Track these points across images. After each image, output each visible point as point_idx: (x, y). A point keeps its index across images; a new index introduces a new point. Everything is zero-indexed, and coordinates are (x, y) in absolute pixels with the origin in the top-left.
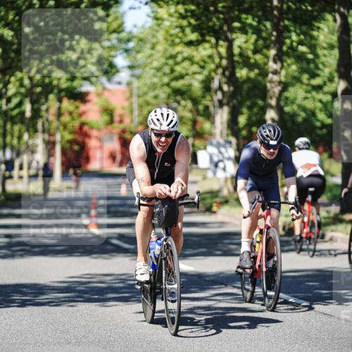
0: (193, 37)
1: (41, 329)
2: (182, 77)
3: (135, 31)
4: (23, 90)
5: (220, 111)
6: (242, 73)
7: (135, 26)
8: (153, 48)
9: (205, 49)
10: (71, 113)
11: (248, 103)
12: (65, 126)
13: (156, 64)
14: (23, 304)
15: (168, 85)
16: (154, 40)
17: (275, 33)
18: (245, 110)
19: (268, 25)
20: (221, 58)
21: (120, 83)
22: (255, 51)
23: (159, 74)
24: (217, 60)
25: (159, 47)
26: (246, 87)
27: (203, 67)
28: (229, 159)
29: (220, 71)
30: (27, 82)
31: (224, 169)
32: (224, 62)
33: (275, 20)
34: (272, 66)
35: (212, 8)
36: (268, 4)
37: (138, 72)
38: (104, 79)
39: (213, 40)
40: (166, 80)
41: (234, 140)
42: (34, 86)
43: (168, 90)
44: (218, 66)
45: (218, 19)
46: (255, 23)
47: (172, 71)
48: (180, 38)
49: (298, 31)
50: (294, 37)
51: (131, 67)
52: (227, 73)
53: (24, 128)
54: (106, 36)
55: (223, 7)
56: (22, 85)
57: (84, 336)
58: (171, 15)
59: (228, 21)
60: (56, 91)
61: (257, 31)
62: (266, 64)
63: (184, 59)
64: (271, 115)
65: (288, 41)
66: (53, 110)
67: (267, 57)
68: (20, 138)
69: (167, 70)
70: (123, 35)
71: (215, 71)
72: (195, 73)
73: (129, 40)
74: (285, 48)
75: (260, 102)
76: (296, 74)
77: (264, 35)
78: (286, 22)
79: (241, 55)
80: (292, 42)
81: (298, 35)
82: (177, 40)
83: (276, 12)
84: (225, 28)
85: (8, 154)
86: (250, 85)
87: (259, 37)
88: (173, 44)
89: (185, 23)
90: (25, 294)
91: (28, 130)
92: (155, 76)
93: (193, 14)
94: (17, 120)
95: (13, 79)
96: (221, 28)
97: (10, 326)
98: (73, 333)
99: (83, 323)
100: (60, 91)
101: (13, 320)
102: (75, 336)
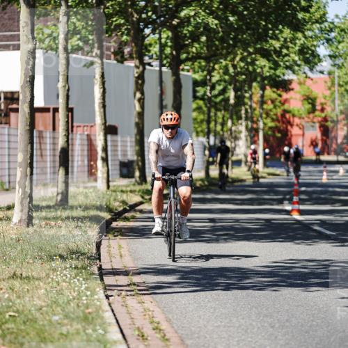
1: (245, 313)
4: (227, 78)
7: (337, 16)
10: (273, 101)
12: (267, 114)
14: (228, 288)
21: (322, 72)
30: (231, 70)
37: (339, 61)
42: (237, 74)
51: (331, 57)
53: (227, 116)
54: (309, 26)
56: (226, 72)
57: (287, 320)
60: (259, 79)
66: (256, 98)
68: (223, 124)
73: (331, 30)
85: (212, 141)
90: (230, 278)
91: (231, 118)
94: (221, 107)
95: (217, 66)
97: (215, 310)
98: (277, 317)
99: (286, 307)
100: (264, 79)
101: (217, 303)
102: (278, 320)
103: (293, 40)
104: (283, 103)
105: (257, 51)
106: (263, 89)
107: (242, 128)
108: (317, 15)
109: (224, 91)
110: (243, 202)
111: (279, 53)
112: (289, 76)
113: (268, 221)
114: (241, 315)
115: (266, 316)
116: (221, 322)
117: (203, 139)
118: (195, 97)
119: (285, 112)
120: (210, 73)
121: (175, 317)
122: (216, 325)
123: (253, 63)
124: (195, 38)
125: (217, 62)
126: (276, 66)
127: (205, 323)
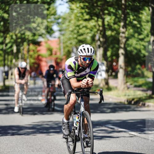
0: (87, 17)
2: (82, 35)
3: (62, 15)
4: (12, 41)
5: (99, 49)
6: (109, 33)
7: (62, 12)
8: (70, 22)
9: (92, 22)
10: (34, 51)
11: (111, 46)
12: (31, 56)
13: (71, 29)
14: (13, 134)
15: (76, 38)
16: (70, 19)
17: (123, 16)
18: (110, 49)
19: (120, 12)
20: (99, 26)
21: (55, 37)
22: (115, 23)
23: (72, 33)
24: (98, 27)
25: (72, 22)
26: (110, 39)
27: (91, 30)
28: (103, 71)
29: (99, 32)
30: (14, 37)
31: (101, 75)
32: (101, 28)
33: (123, 10)
34: (122, 30)
35: (95, 5)
36: (120, 3)
37: (63, 32)
38: (48, 36)
39: (96, 19)
40: (75, 36)
41: (105, 62)
42: (17, 38)
43: (76, 40)
44: (98, 30)
45: (98, 9)
46: (114, 11)
47: (78, 32)
48: (81, 18)
49: (133, 14)
50: (131, 17)
51: (60, 30)
52: (102, 33)
53: (13, 57)
54: (49, 17)
55: (100, 4)
56: (12, 38)
57: (40, 148)
58: (77, 8)
59: (102, 10)
60: (27, 41)
61: (115, 15)
62: (119, 29)
63: (83, 27)
64: (121, 51)
65: (129, 19)
66: (26, 49)
67: (119, 26)
68: (11, 61)
69: (76, 31)
70: (56, 16)
71: (97, 32)
72: (88, 33)
73: (59, 19)
74: (127, 22)
75: (117, 46)
76: (132, 33)
77: (118, 16)
78: (128, 11)
79: (108, 25)
80: (131, 19)
81: (133, 16)
82: (80, 19)
83: (123, 6)
84: (101, 13)
85: (6, 69)
86: (112, 38)
87: (116, 17)
88: (78, 20)
89: (83, 11)
90: (14, 130)
91: (15, 58)
92: (70, 34)
93: (87, 7)
94: (10, 53)
95: (8, 36)
96: (99, 13)
97: (7, 144)
98: (35, 147)
99: (39, 143)
100: (29, 41)
101: (9, 141)
102: (36, 148)
104: (38, 51)
106: (29, 45)
108: (53, 12)
109: (11, 47)
112: (40, 39)
114: (19, 146)
115: (30, 147)
116: (10, 150)
117: (2, 68)
119: (39, 56)
120: (5, 38)
122: (8, 151)
123: (24, 34)
125: (8, 34)
126: (34, 35)
127: (3, 150)
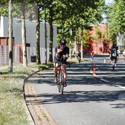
1: (77, 110)
4: (69, 26)
7: (109, 3)
8: (115, 11)
10: (86, 34)
12: (84, 39)
13: (116, 17)
14: (70, 101)
15: (120, 24)
16: (116, 9)
21: (103, 24)
23: (117, 21)
25: (117, 11)
30: (71, 23)
37: (110, 20)
42: (73, 24)
43: (120, 26)
47: (122, 19)
51: (107, 18)
54: (99, 7)
56: (69, 24)
57: (92, 113)
66: (80, 33)
68: (68, 43)
73: (107, 8)
88: (122, 10)
90: (71, 98)
91: (71, 40)
94: (67, 36)
97: (66, 109)
99: (91, 108)
100: (83, 26)
101: (67, 107)
102: (88, 113)
103: (93, 12)
104: (90, 35)
105: (80, 16)
106: (82, 30)
107: (75, 44)
108: (102, 3)
109: (68, 31)
110: (75, 70)
111: (88, 17)
112: (92, 25)
113: (84, 77)
114: (75, 111)
115: (84, 111)
116: (68, 114)
118: (58, 33)
119: (90, 38)
120: (63, 24)
121: (51, 112)
122: (66, 115)
123: (79, 20)
124: (58, 11)
125: (66, 20)
126: (87, 21)
127: (62, 114)
